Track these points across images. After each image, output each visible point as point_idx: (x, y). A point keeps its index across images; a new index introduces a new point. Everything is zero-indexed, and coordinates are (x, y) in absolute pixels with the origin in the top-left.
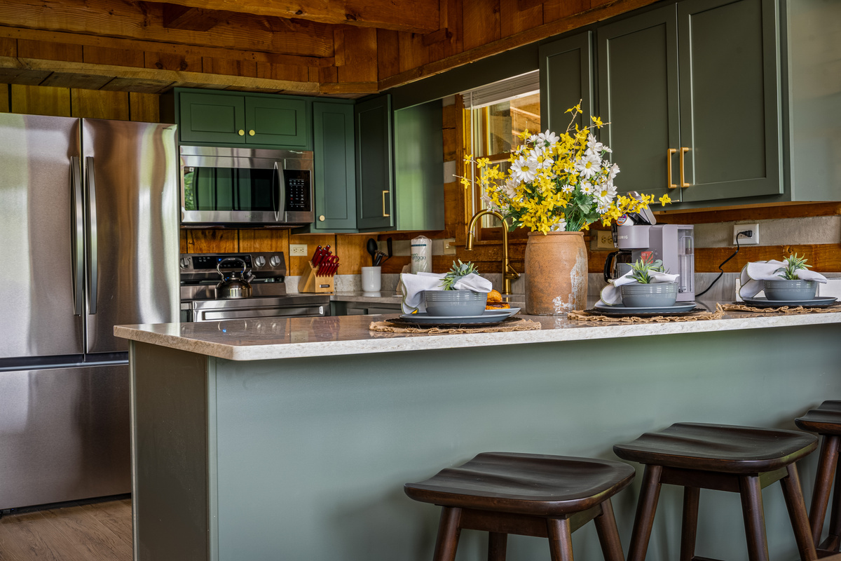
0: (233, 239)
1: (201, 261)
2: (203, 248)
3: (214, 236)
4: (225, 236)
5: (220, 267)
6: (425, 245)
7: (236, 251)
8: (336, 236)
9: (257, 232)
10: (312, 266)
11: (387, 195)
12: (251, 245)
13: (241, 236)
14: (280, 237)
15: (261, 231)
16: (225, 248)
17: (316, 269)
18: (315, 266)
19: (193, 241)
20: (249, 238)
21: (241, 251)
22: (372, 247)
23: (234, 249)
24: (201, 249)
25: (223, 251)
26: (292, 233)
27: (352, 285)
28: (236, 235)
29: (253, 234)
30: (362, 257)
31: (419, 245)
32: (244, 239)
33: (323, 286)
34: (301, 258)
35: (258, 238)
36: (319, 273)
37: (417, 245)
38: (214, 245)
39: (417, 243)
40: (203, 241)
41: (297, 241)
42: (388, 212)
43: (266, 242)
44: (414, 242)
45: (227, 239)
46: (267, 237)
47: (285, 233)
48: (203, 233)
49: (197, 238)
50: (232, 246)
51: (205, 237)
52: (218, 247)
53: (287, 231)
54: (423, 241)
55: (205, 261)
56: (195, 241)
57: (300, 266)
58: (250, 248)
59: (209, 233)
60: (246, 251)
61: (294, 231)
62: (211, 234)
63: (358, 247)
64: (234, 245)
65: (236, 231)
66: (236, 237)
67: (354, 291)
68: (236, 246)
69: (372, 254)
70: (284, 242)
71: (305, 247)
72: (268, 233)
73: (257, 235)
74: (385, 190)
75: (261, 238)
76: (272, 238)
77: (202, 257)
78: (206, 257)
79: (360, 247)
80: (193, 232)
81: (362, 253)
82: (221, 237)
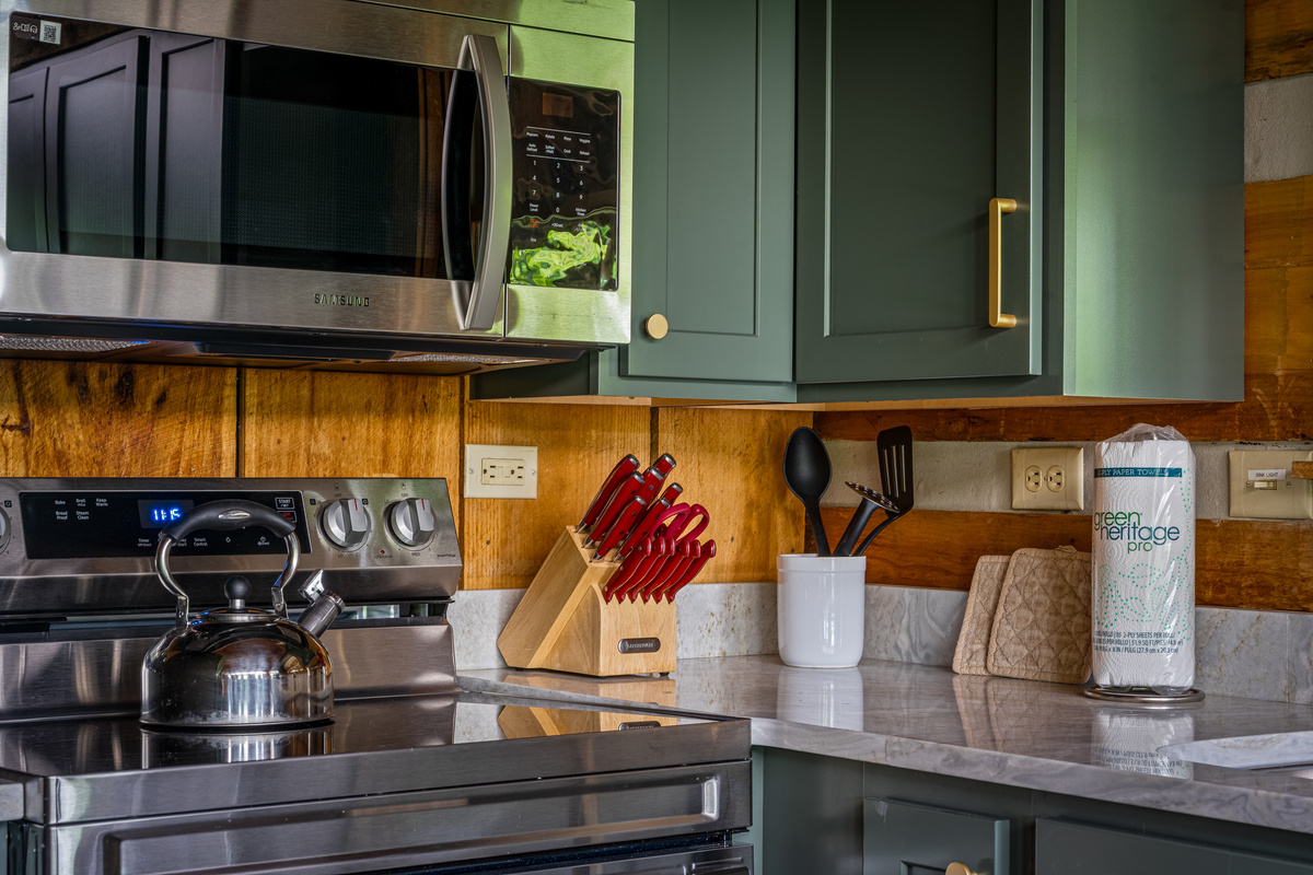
0: (217, 412)
1: (62, 516)
2: (73, 452)
3: (125, 396)
4: (178, 393)
5: (173, 552)
6: (1175, 472)
7: (227, 470)
8: (654, 411)
9: (323, 380)
10: (585, 553)
11: (1016, 223)
12: (295, 441)
13: (251, 400)
14: (427, 409)
15: (343, 379)
16: (178, 454)
17: (606, 565)
18: (601, 553)
19: (25, 418)
20: (290, 410)
21: (250, 471)
22: (805, 470)
23: (216, 456)
24: (60, 458)
25: (164, 470)
26: (477, 394)
27: (717, 630)
28: (230, 393)
29: (305, 392)
30: (751, 506)
31: (1149, 472)
32: (265, 411)
33: (632, 645)
34: (508, 504)
35: (328, 410)
36: (617, 586)
37: (1136, 472)
38: (123, 435)
39: (1141, 461)
40: (72, 416)
41: (496, 432)
42: (1016, 304)
43: (361, 429)
44: (1114, 452)
45: (189, 409)
46: (368, 408)
47: (446, 389)
48: (72, 378)
49: (46, 402)
50: (208, 446)
51: (84, 395)
52: (143, 446)
53: (457, 380)
54: (1170, 450)
55: (82, 516)
56: (32, 414)
57: (504, 543)
58: (293, 454)
59: (102, 377)
60: (273, 473)
61: (485, 385)
62: (111, 381)
63: (736, 462)
64: (217, 441)
65: (231, 376)
66: (230, 402)
67: (724, 657)
68: (228, 448)
69: (811, 494)
70: (443, 434)
71: (529, 457)
72: (371, 387)
73: (322, 395)
74: (1007, 196)
75: (342, 410)
76: (389, 411)
77: (70, 498)
78: (91, 498)
79: (745, 463)
80: (27, 369)
81: (753, 487)
82: (161, 400)
